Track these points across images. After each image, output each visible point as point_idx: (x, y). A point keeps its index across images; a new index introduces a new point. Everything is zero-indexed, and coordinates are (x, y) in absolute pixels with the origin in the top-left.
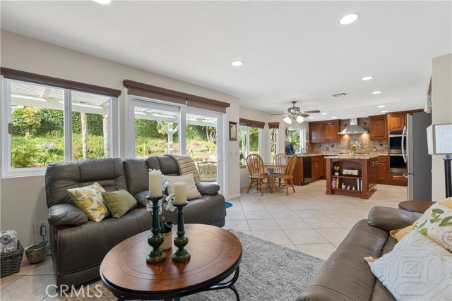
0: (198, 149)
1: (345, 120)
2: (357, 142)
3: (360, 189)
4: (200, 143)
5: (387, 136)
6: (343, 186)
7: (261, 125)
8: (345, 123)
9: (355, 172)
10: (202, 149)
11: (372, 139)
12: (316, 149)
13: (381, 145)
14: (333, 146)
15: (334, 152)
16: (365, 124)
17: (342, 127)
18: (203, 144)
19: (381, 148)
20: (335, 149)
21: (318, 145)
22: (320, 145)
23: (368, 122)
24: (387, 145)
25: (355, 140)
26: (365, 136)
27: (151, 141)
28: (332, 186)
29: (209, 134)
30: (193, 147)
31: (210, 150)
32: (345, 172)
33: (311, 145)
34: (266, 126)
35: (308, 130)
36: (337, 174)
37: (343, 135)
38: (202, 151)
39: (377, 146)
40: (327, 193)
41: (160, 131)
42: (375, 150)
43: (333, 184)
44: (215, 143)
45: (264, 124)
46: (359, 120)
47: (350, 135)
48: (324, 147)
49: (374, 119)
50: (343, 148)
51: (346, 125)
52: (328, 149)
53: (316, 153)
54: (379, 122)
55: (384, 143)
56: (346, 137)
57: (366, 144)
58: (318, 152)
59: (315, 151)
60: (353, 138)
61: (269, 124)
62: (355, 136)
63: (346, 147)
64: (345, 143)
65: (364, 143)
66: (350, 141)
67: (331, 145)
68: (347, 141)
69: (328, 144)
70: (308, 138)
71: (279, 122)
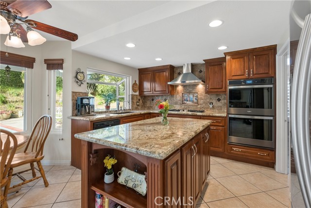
1: (178, 67)
2: (191, 96)
5: (226, 88)
8: (178, 71)
11: (208, 92)
13: (219, 100)
14: (165, 100)
16: (201, 71)
17: (175, 75)
19: (219, 104)
21: (150, 98)
22: (153, 98)
23: (204, 69)
24: (225, 99)
25: (190, 93)
26: (201, 87)
33: (143, 97)
34: (39, 65)
37: (177, 86)
39: (214, 102)
42: (211, 106)
45: (33, 60)
46: (193, 66)
49: (209, 63)
50: (176, 103)
51: (179, 74)
53: (149, 108)
54: (216, 68)
55: (222, 97)
56: (180, 88)
57: (201, 99)
58: (151, 107)
59: (148, 105)
60: (188, 90)
61: (46, 61)
62: (189, 88)
63: (179, 102)
64: (178, 97)
65: (199, 96)
66: (184, 94)
67: (164, 98)
68: (181, 94)
69: (160, 98)
70: (137, 89)
71: (63, 60)
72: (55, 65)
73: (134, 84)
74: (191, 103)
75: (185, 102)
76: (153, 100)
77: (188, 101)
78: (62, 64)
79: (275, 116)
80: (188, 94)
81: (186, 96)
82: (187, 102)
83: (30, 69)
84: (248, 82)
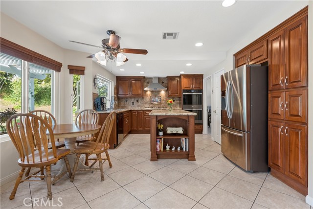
1: (148, 78)
2: (157, 98)
3: (186, 149)
5: (181, 93)
6: (168, 147)
7: (57, 66)
8: (147, 81)
9: (180, 130)
11: (169, 96)
12: (122, 104)
14: (137, 101)
15: (138, 106)
16: (163, 83)
17: (146, 84)
20: (139, 103)
21: (124, 100)
22: (126, 99)
23: (165, 82)
24: (178, 101)
25: (156, 96)
26: (163, 93)
28: (157, 149)
32: (170, 130)
33: (119, 99)
34: (65, 70)
35: (116, 85)
36: (161, 133)
37: (146, 91)
40: (153, 159)
43: (158, 146)
45: (61, 65)
46: (159, 78)
47: (152, 91)
48: (130, 101)
49: (171, 78)
50: (146, 103)
51: (148, 83)
52: (133, 104)
53: (123, 107)
55: (176, 99)
56: (149, 93)
57: (163, 100)
58: (125, 106)
61: (69, 67)
62: (155, 93)
63: (148, 102)
64: (147, 99)
65: (162, 99)
66: (151, 97)
68: (149, 97)
69: (133, 99)
70: (116, 92)
71: (85, 67)
72: (77, 70)
73: (115, 88)
74: (156, 103)
76: (126, 101)
77: (154, 101)
79: (203, 108)
81: (153, 98)
82: (154, 103)
83: (57, 73)
84: (192, 91)
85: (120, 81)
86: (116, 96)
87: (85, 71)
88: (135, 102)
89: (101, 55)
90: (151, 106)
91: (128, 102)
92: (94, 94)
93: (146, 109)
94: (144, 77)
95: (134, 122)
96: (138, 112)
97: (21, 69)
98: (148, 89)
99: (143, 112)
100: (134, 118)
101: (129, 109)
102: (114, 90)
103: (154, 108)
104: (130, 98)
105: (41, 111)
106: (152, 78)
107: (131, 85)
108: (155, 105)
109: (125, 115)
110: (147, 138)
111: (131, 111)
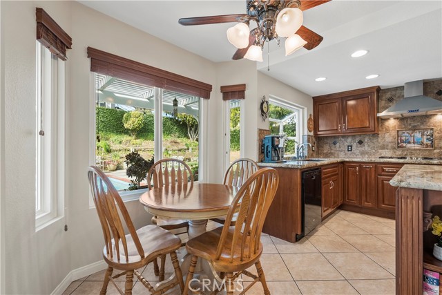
0: (175, 148)
1: (389, 90)
2: (418, 135)
4: (178, 140)
7: (204, 90)
8: (388, 95)
10: (180, 147)
12: (326, 149)
14: (361, 142)
15: (363, 153)
16: (440, 93)
17: (382, 103)
18: (183, 142)
20: (366, 148)
21: (331, 141)
22: (334, 139)
25: (414, 129)
27: (114, 137)
29: (191, 130)
30: (169, 145)
31: (190, 148)
33: (318, 141)
34: (216, 94)
35: (312, 113)
38: (180, 150)
41: (126, 126)
44: (197, 140)
45: (210, 87)
46: (425, 85)
47: (402, 119)
48: (343, 144)
50: (383, 147)
51: (390, 100)
52: (350, 148)
53: (327, 156)
56: (392, 123)
57: (441, 139)
58: (331, 154)
59: (325, 151)
60: (410, 125)
62: (413, 122)
63: (390, 145)
64: (388, 137)
65: (436, 135)
66: (400, 133)
67: (357, 139)
68: (394, 133)
69: (349, 140)
70: (312, 126)
71: (244, 85)
72: (234, 93)
73: (309, 120)
74: (416, 146)
75: (404, 145)
76: (335, 143)
77: (409, 143)
78: (244, 91)
80: (410, 132)
81: (405, 134)
82: (409, 145)
83: (206, 101)
85: (321, 104)
86: (312, 134)
87: (245, 92)
88: (355, 145)
89: (241, 33)
90: (399, 152)
91: (338, 145)
92: (261, 131)
93: (382, 160)
94: (378, 89)
95: (350, 187)
96: (360, 167)
97: (198, 109)
98: (391, 113)
99: (376, 167)
100: (352, 178)
101: (339, 160)
102: (308, 123)
103: (408, 160)
104: (343, 137)
105: (173, 160)
106: (402, 88)
107: (344, 111)
108: (412, 152)
109: (325, 173)
110: (386, 230)
111: (343, 163)
